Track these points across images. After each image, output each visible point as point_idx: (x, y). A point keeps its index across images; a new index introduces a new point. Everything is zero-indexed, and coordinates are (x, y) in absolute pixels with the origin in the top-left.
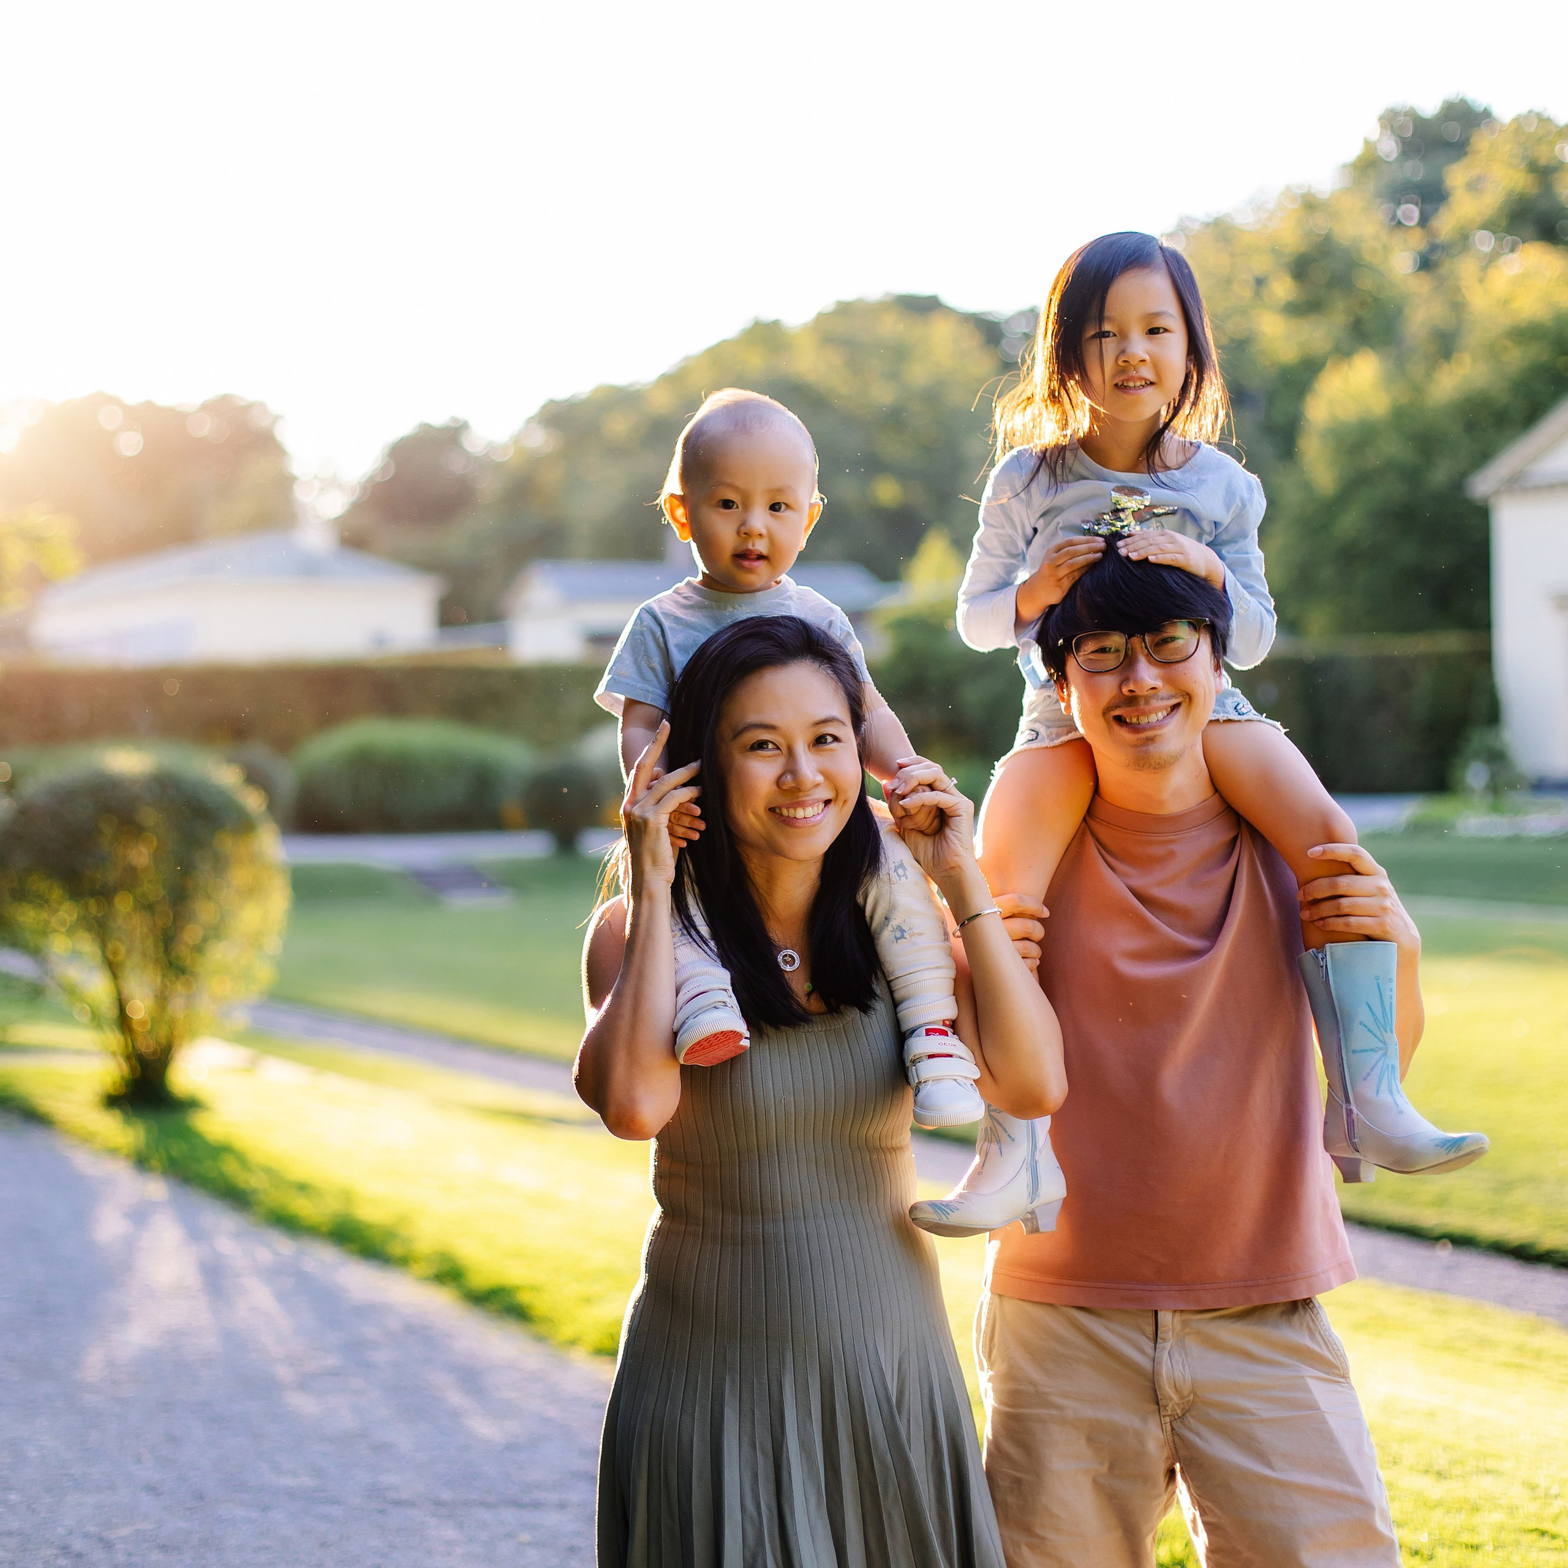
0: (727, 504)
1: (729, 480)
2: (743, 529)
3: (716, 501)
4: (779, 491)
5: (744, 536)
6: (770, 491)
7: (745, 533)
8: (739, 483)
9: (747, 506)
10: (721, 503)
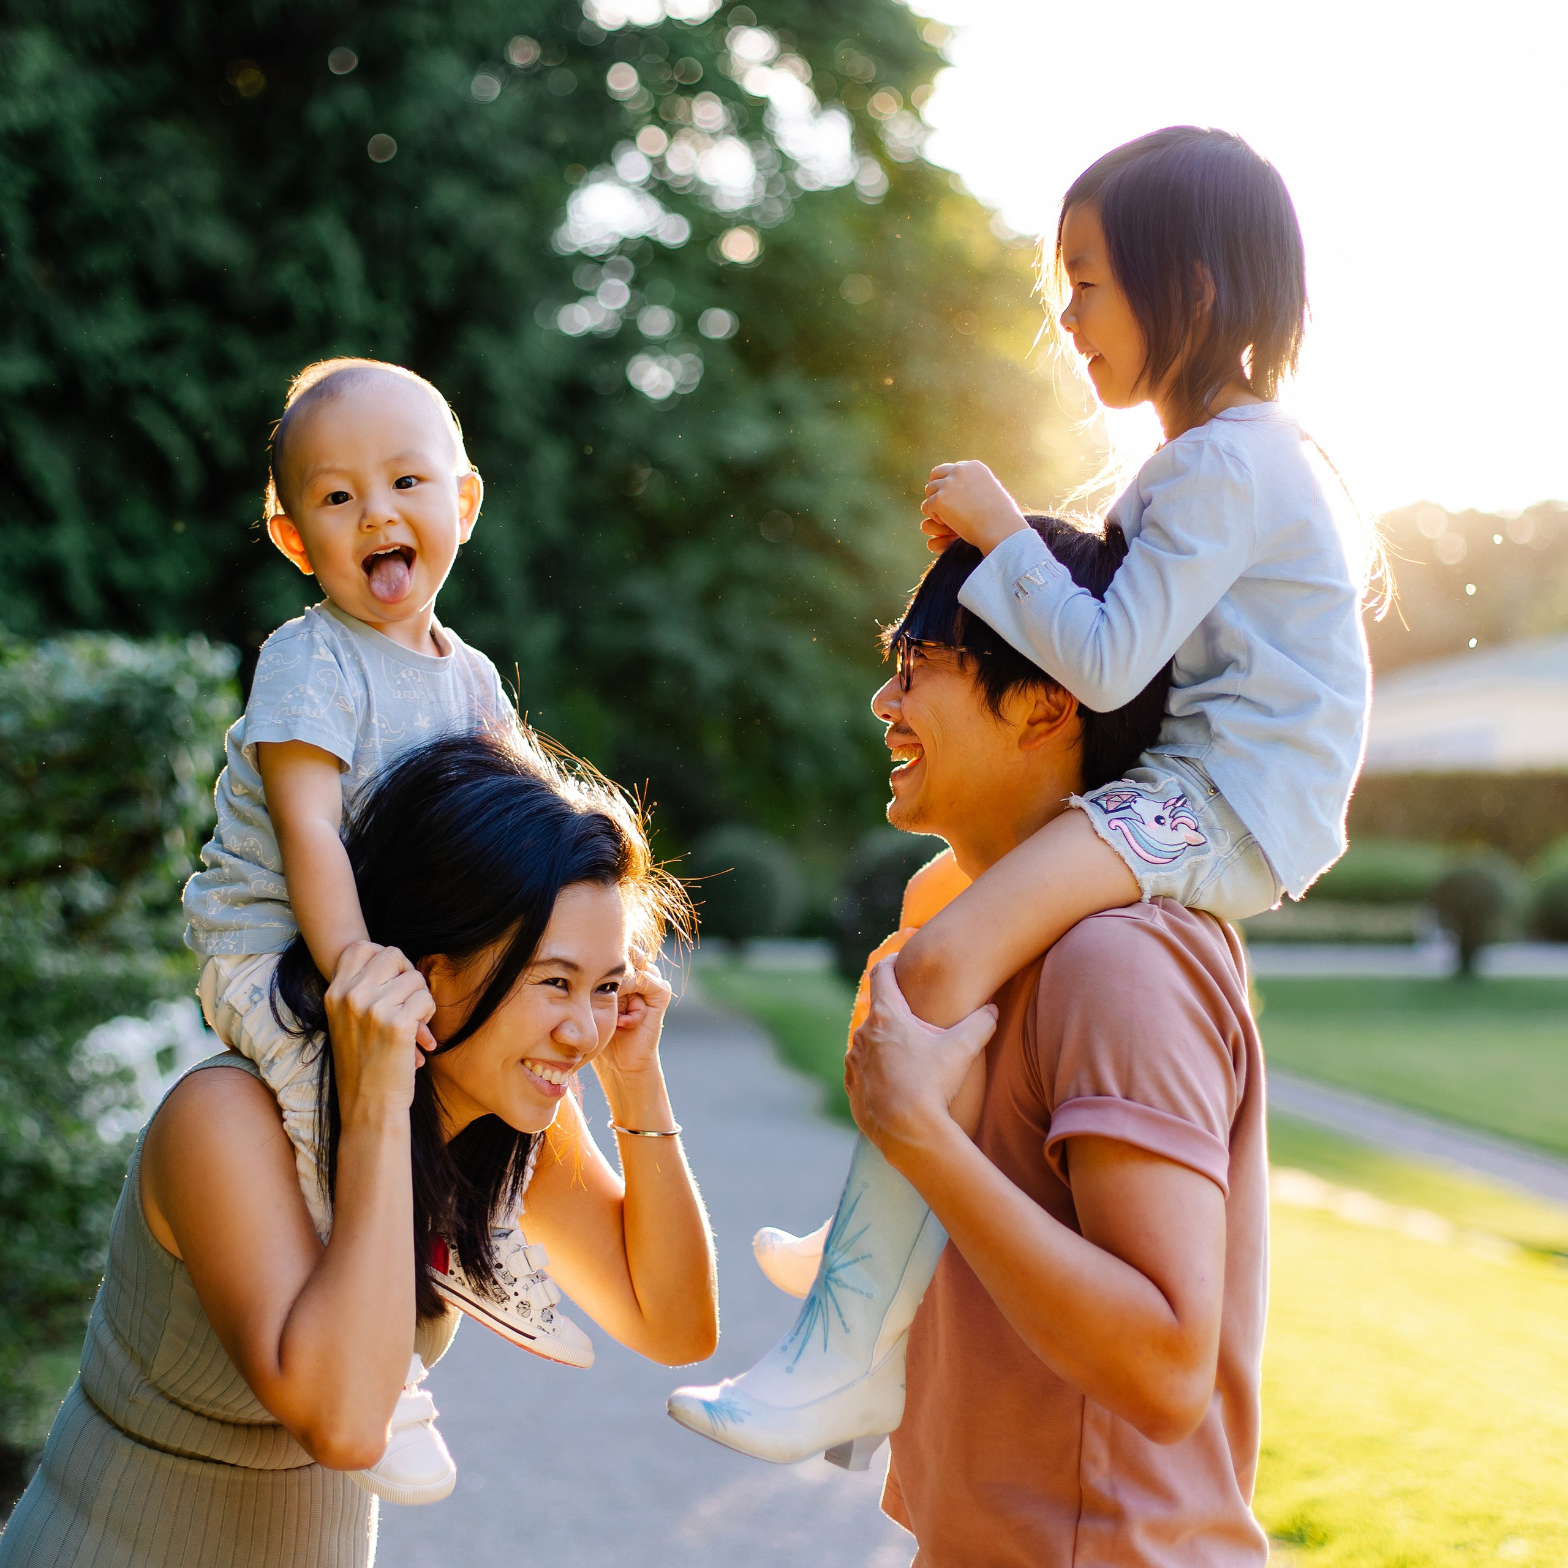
0: (339, 498)
1: (326, 465)
2: (366, 523)
3: (322, 498)
4: (399, 459)
5: (369, 530)
6: (386, 463)
7: (369, 526)
8: (341, 465)
9: (362, 494)
10: (330, 499)
